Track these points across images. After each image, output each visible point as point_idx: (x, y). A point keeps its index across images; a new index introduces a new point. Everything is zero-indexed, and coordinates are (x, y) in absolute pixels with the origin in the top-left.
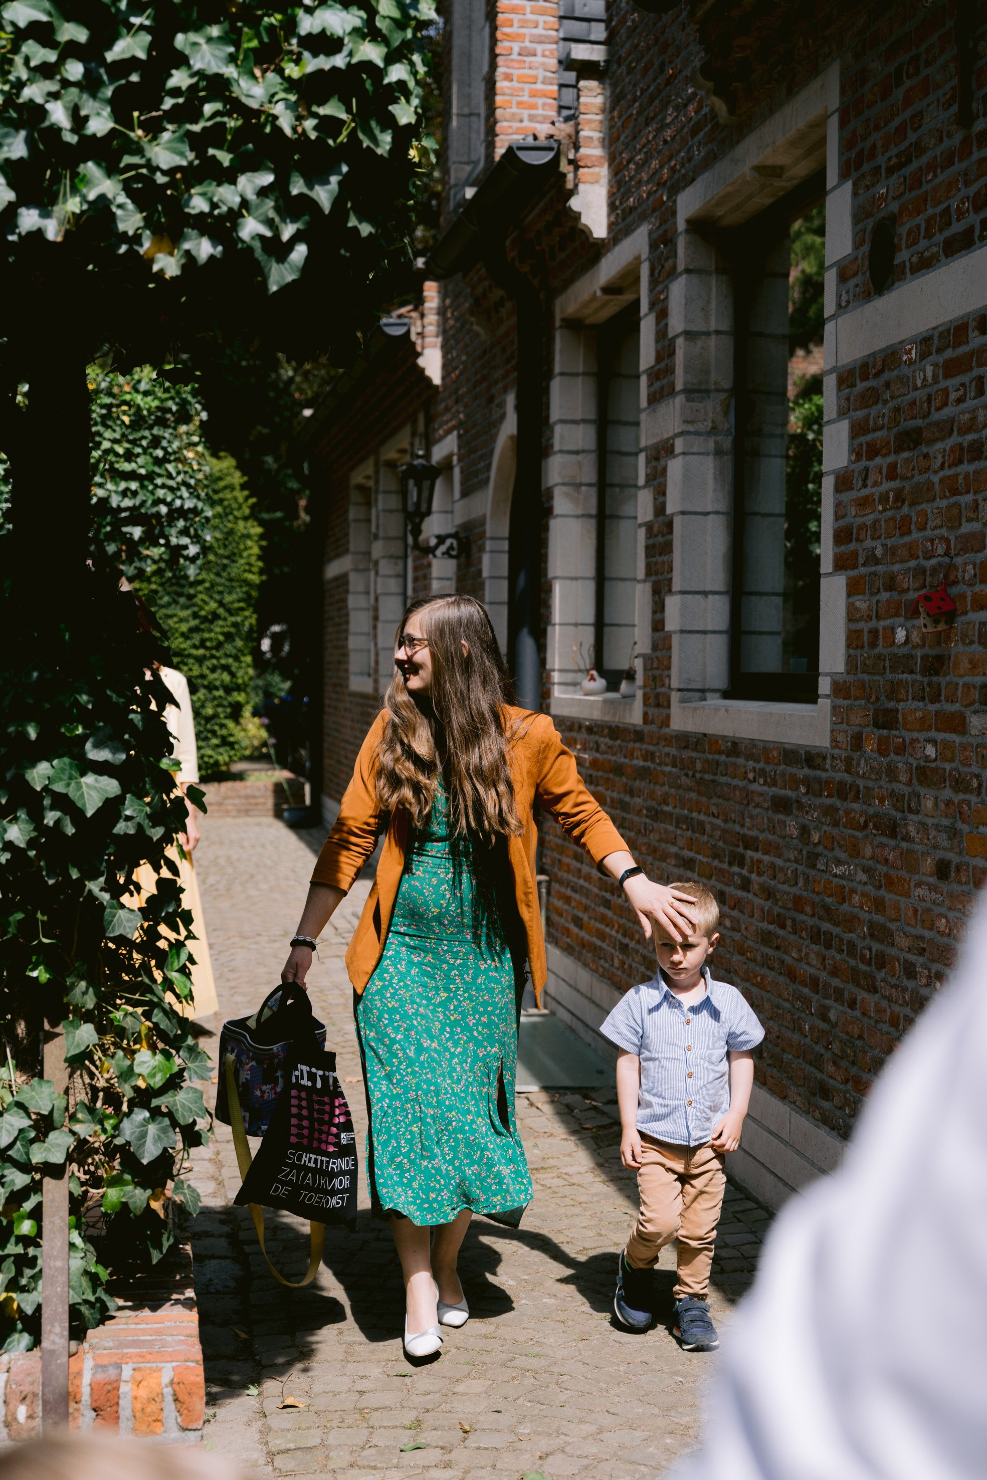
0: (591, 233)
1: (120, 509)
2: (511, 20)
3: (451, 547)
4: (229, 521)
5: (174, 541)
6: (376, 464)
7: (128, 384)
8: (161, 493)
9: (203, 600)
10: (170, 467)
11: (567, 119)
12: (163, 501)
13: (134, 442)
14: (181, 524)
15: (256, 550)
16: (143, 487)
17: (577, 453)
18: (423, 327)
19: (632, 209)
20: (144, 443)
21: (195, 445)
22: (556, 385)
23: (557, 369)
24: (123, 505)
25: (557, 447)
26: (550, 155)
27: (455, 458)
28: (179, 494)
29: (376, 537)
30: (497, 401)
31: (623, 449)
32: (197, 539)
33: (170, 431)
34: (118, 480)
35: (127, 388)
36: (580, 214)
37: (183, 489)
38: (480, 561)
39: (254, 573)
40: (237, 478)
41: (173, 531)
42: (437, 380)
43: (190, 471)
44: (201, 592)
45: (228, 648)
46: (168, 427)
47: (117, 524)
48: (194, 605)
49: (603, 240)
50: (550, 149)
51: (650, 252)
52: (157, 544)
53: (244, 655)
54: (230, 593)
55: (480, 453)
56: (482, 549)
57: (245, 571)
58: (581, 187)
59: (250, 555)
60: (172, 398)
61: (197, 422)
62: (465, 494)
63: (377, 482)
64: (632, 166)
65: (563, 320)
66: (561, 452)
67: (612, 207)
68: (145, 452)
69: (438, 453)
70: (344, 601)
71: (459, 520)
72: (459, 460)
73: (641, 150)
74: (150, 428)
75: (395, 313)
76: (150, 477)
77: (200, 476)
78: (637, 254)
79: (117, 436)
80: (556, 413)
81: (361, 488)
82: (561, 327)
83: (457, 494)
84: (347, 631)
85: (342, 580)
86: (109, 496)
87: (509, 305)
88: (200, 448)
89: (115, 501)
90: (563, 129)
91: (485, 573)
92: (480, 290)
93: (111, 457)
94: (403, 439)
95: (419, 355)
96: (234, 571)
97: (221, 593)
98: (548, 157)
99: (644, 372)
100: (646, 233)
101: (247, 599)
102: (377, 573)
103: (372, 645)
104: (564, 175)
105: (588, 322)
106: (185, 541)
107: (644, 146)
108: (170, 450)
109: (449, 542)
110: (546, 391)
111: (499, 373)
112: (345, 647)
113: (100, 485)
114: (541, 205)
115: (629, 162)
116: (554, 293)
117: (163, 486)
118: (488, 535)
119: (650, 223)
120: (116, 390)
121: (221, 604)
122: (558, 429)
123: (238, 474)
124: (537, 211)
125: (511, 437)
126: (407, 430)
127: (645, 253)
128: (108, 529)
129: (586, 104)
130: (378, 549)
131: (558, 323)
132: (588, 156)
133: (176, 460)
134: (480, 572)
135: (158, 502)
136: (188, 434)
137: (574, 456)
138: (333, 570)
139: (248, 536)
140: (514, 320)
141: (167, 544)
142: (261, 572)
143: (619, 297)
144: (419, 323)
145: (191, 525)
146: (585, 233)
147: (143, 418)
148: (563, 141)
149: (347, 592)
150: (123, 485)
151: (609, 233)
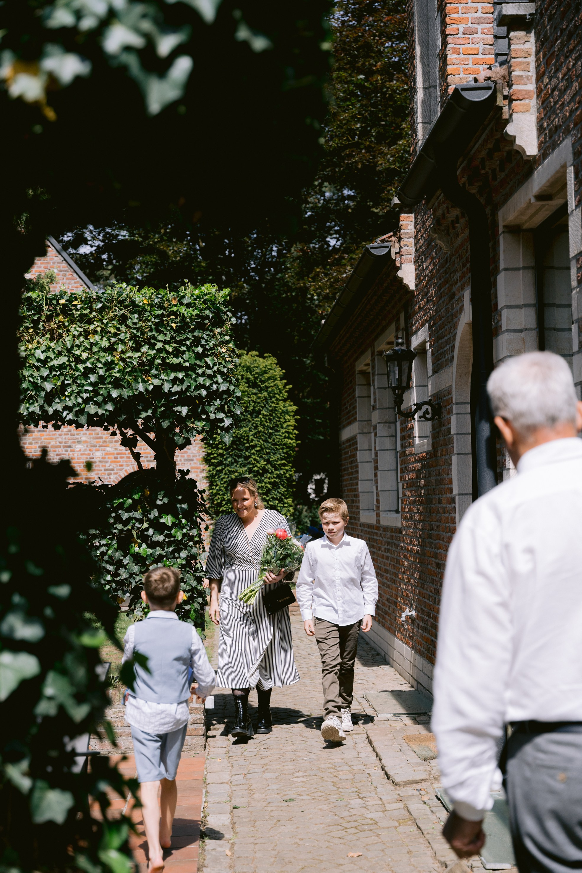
0: (524, 152)
1: (171, 394)
2: (457, 8)
3: (427, 412)
4: (273, 402)
5: (212, 416)
6: (373, 354)
7: (175, 299)
8: (201, 380)
9: (255, 459)
10: (208, 360)
11: (502, 64)
12: (203, 386)
13: (181, 343)
14: (218, 402)
15: (292, 422)
16: (187, 376)
17: (521, 331)
18: (401, 248)
19: (557, 128)
20: (188, 343)
21: (228, 342)
22: (501, 279)
23: (502, 266)
24: (173, 390)
25: (504, 328)
26: (490, 92)
27: (428, 344)
28: (215, 380)
29: (374, 408)
30: (456, 297)
31: (559, 326)
32: (230, 414)
33: (208, 333)
34: (169, 371)
35: (174, 302)
36: (514, 137)
37: (219, 376)
38: (449, 420)
39: (292, 439)
40: (278, 372)
41: (212, 409)
42: (412, 287)
43: (223, 362)
44: (253, 454)
45: (275, 493)
46: (207, 330)
47: (169, 406)
48: (249, 463)
49: (535, 156)
50: (489, 88)
51: (574, 159)
52: (200, 419)
53: (286, 498)
54: (274, 454)
55: (446, 338)
56: (450, 412)
57: (285, 437)
58: (515, 116)
59: (288, 426)
60: (208, 308)
61: (228, 325)
62: (435, 371)
63: (373, 368)
64: (556, 93)
65: (505, 227)
66: (508, 331)
67: (541, 129)
68: (189, 348)
69: (415, 342)
70: (355, 456)
71: (430, 391)
72: (430, 346)
73: (563, 78)
74: (193, 331)
75: (378, 240)
76: (193, 368)
77: (231, 366)
78: (563, 163)
79: (168, 338)
80: (502, 301)
81: (363, 373)
82: (503, 232)
83: (430, 372)
84: (357, 478)
85: (353, 441)
86: (162, 384)
87: (463, 221)
88: (231, 345)
89: (166, 387)
90: (498, 71)
91: (453, 431)
92: (440, 212)
93: (164, 355)
94: (390, 335)
95: (398, 269)
96: (277, 438)
97: (268, 454)
98: (486, 95)
99: (573, 257)
100: (570, 144)
101: (287, 457)
102: (376, 435)
103: (375, 487)
104: (501, 108)
105: (525, 227)
106: (221, 415)
107: (565, 75)
108: (207, 347)
109: (424, 408)
110: (494, 284)
111: (458, 274)
112: (356, 490)
113: (156, 376)
114: (484, 136)
115: (553, 90)
116: (496, 208)
117: (203, 375)
118: (454, 401)
119: (572, 136)
120: (166, 304)
121: (268, 462)
122: (505, 313)
123: (278, 369)
124: (480, 142)
125: (468, 324)
126: (393, 326)
127: (570, 158)
128: (163, 409)
129: (515, 51)
130: (375, 417)
131: (501, 229)
132: (519, 91)
133: (212, 354)
134: (449, 429)
135: (199, 387)
136: (221, 334)
137: (518, 334)
138: (346, 434)
139: (287, 412)
140: (467, 232)
141: (208, 419)
142: (297, 438)
143: (550, 202)
144: (397, 245)
145: (226, 403)
146: (519, 153)
147: (186, 324)
148: (498, 82)
149: (356, 449)
150: (172, 375)
151: (539, 151)
